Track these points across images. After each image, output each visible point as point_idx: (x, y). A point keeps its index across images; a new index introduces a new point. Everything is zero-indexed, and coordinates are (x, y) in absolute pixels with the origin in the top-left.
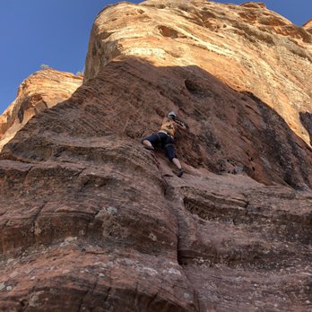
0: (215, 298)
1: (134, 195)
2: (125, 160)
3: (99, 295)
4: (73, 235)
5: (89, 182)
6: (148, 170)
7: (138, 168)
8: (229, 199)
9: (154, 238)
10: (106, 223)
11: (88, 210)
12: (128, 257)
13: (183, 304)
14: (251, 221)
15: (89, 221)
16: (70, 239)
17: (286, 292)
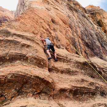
0: (58, 81)
1: (37, 51)
2: (34, 40)
3: (29, 77)
4: (19, 60)
5: (23, 45)
7: (38, 43)
8: (62, 56)
9: (42, 64)
10: (29, 58)
11: (24, 54)
12: (35, 68)
13: (50, 82)
14: (68, 62)
15: (24, 57)
16: (19, 61)
17: (76, 81)
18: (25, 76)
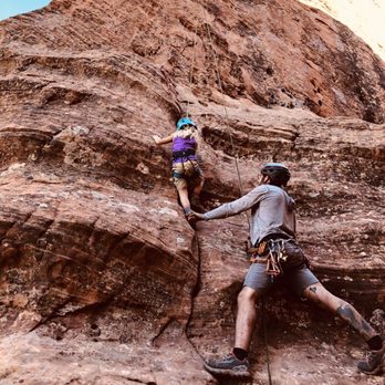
1: (122, 115)
2: (117, 73)
3: (30, 229)
4: (20, 160)
5: (55, 97)
6: (151, 88)
7: (135, 84)
8: (270, 129)
9: (146, 171)
10: (69, 146)
11: (43, 128)
12: (99, 190)
13: (173, 250)
14: (299, 157)
15: (44, 142)
16: (16, 165)
17: (334, 242)
18: (10, 225)
